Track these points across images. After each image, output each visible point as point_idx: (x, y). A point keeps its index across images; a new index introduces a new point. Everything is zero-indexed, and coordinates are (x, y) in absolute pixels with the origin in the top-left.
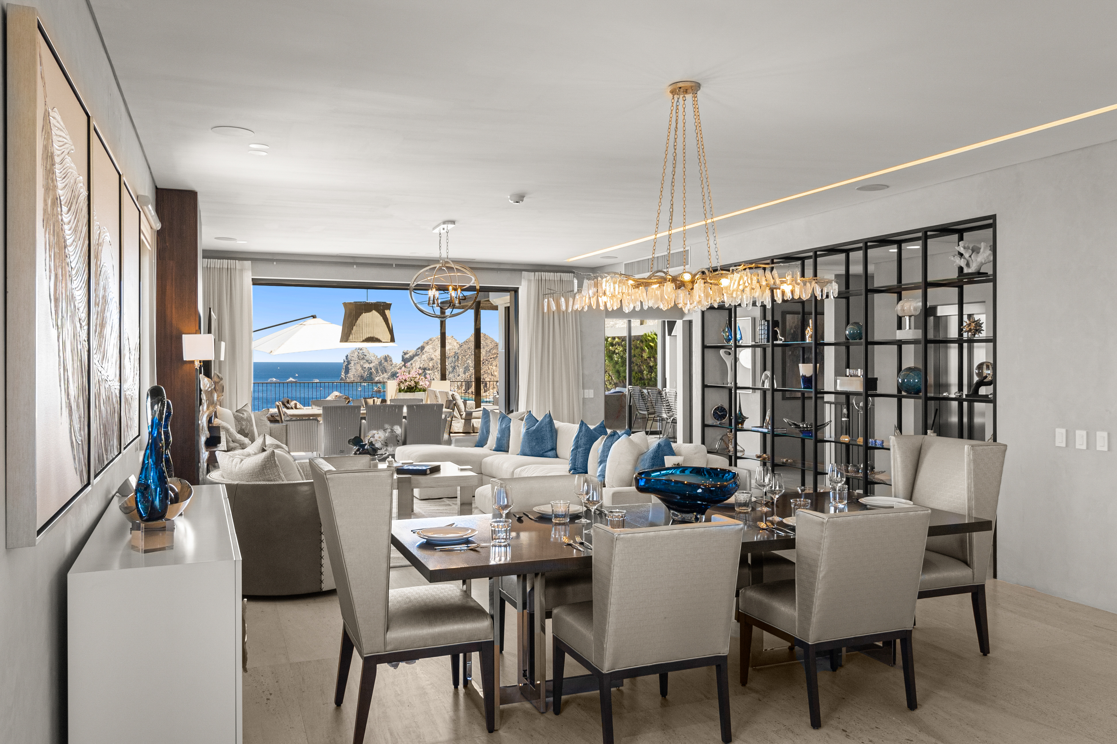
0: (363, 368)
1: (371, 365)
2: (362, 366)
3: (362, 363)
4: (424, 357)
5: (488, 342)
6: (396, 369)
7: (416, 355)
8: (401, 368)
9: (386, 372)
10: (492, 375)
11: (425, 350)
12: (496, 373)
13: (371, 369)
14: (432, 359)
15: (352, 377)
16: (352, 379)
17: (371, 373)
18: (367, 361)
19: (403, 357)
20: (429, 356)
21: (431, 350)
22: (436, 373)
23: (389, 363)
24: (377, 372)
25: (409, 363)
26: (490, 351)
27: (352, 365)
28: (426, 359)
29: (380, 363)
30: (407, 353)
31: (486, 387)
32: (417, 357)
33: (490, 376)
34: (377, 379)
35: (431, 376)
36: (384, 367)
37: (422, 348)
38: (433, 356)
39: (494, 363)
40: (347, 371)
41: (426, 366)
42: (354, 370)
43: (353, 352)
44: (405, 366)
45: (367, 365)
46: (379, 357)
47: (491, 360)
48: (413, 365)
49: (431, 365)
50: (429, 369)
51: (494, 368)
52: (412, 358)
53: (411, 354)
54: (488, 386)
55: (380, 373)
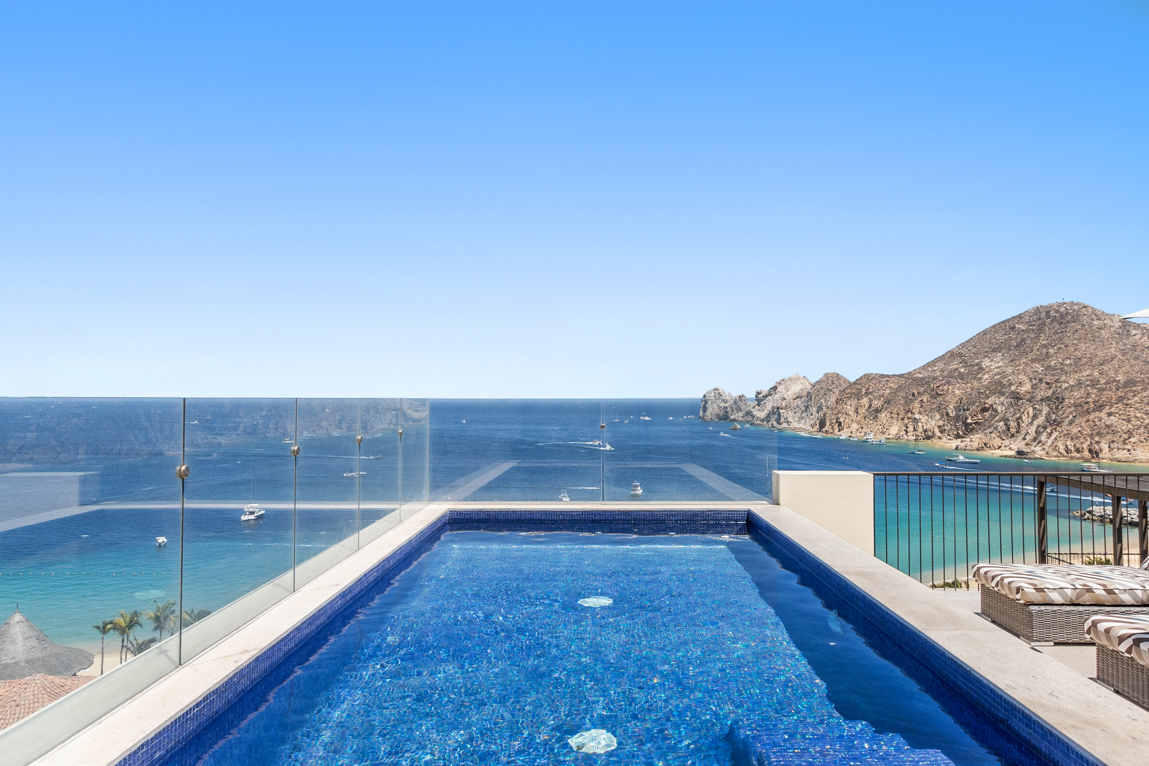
0: (719, 407)
1: (727, 405)
2: (718, 405)
3: (718, 402)
4: (777, 396)
5: (841, 381)
6: (750, 408)
7: (769, 394)
8: (754, 407)
9: (740, 410)
10: (847, 414)
11: (778, 390)
12: (850, 413)
13: (727, 408)
14: (784, 399)
15: (709, 415)
16: (710, 418)
17: (727, 412)
18: (723, 400)
19: (756, 397)
20: (781, 396)
21: (784, 390)
22: (789, 412)
23: (743, 402)
24: (732, 411)
25: (762, 403)
26: (844, 391)
27: (709, 404)
28: (779, 398)
29: (735, 402)
30: (761, 393)
31: (841, 426)
32: (770, 397)
33: (845, 416)
34: (732, 417)
35: (785, 415)
36: (739, 407)
37: (775, 388)
38: (785, 396)
39: (849, 403)
40: (705, 409)
41: (779, 405)
42: (711, 409)
43: (710, 392)
44: (759, 405)
45: (723, 405)
46: (734, 396)
47: (845, 399)
48: (767, 404)
49: (784, 404)
50: (782, 409)
51: (849, 407)
52: (766, 396)
53: (764, 394)
54: (842, 425)
55: (735, 412)
